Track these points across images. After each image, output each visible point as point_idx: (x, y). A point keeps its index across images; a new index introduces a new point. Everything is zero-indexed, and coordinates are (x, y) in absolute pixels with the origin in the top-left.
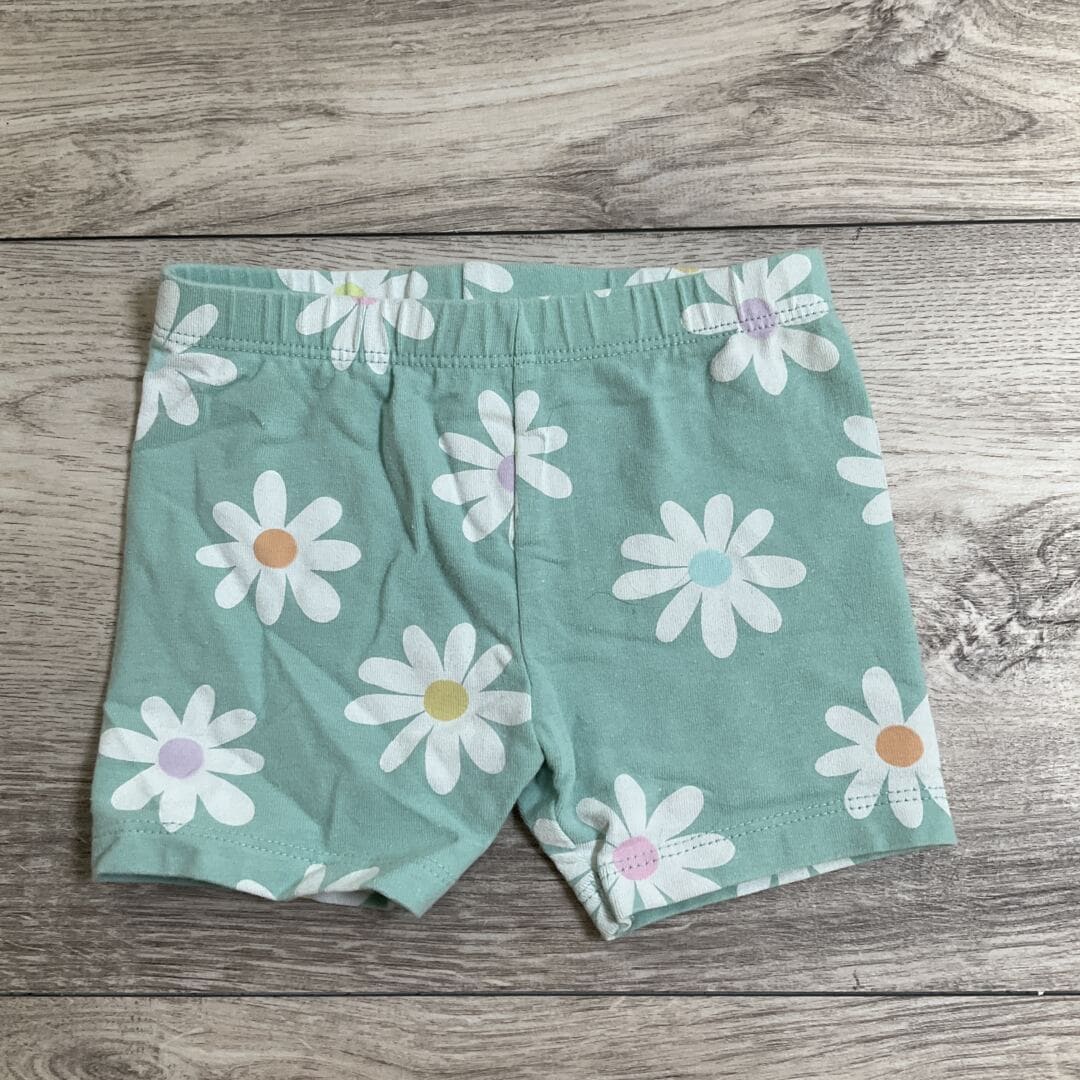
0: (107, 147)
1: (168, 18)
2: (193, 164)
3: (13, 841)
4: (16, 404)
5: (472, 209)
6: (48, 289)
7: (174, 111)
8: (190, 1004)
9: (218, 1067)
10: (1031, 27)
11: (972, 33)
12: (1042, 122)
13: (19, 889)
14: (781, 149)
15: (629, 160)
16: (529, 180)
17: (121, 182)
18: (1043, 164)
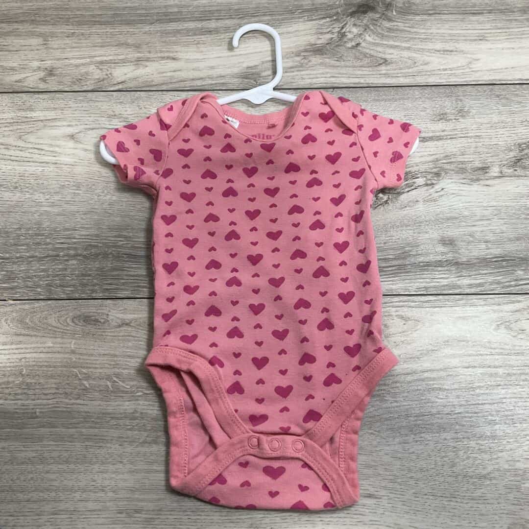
0: (105, 67)
1: (125, 34)
2: (132, 72)
3: (64, 256)
4: (73, 136)
5: (216, 84)
6: (84, 105)
7: (126, 58)
8: (119, 301)
9: (128, 319)
10: (386, 36)
11: (368, 38)
12: (389, 61)
13: (66, 269)
14: (312, 68)
15: (265, 71)
16: (234, 76)
17: (109, 76)
18: (389, 72)
